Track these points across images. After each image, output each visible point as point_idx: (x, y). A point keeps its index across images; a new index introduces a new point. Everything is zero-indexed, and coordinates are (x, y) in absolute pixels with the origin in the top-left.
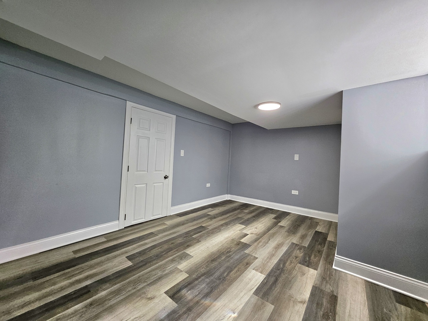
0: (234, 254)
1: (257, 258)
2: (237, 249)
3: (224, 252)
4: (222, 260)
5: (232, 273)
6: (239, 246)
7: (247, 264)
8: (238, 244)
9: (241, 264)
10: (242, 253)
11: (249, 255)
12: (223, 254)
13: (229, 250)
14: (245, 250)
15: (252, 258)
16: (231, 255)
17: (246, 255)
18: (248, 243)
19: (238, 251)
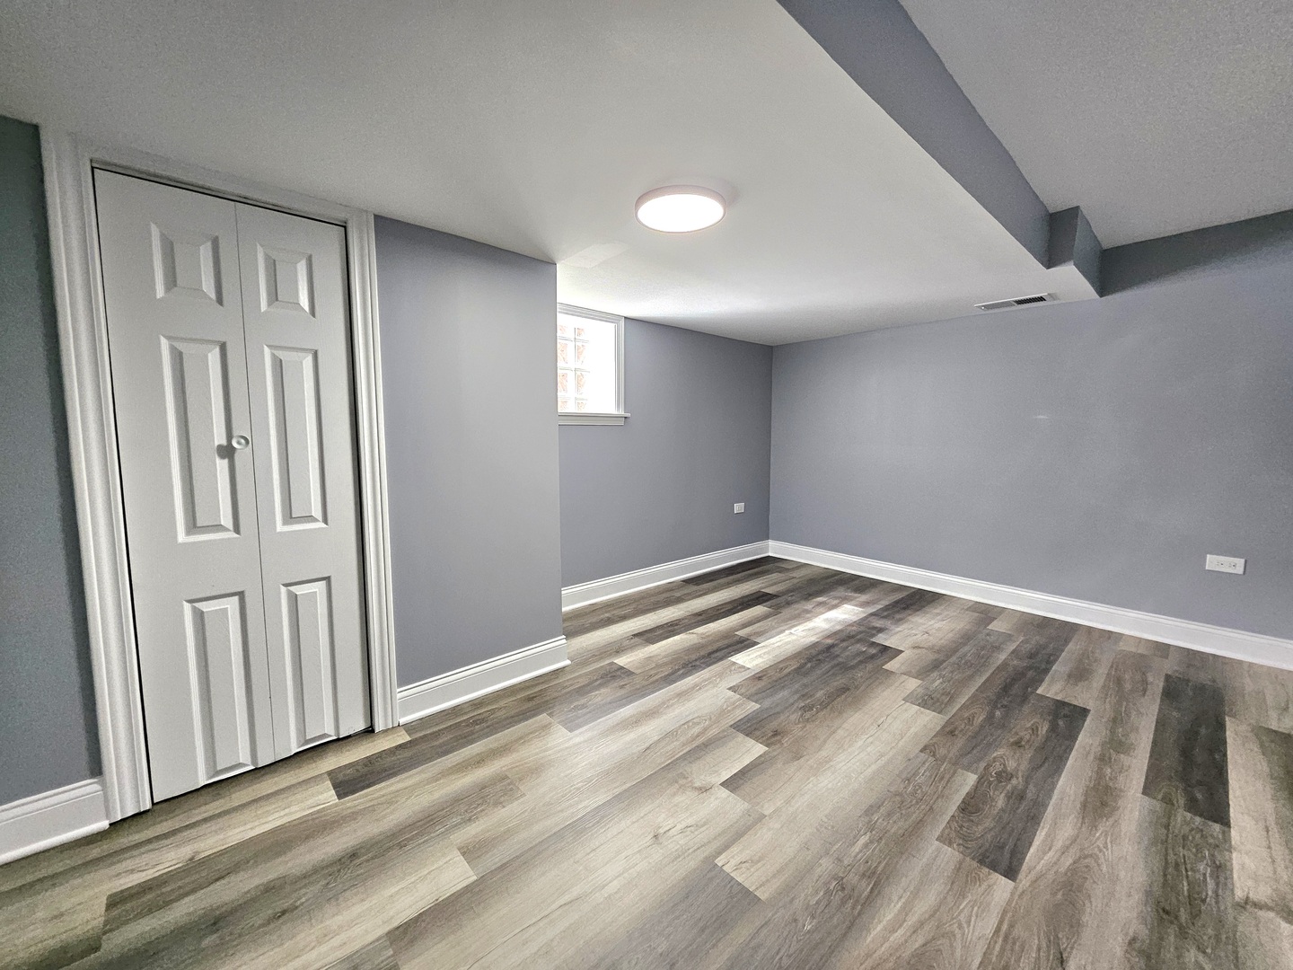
0: (791, 701)
1: (729, 689)
2: (782, 717)
3: (822, 710)
4: (822, 689)
5: (795, 667)
6: (774, 725)
7: (760, 678)
8: (776, 733)
9: (774, 678)
10: (767, 703)
11: (749, 698)
12: (824, 705)
13: (808, 715)
14: (756, 713)
15: (743, 691)
16: (799, 699)
17: (756, 697)
18: (741, 737)
19: (778, 709)
